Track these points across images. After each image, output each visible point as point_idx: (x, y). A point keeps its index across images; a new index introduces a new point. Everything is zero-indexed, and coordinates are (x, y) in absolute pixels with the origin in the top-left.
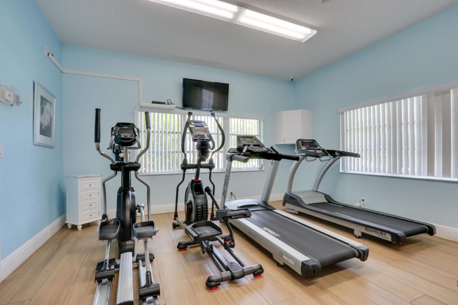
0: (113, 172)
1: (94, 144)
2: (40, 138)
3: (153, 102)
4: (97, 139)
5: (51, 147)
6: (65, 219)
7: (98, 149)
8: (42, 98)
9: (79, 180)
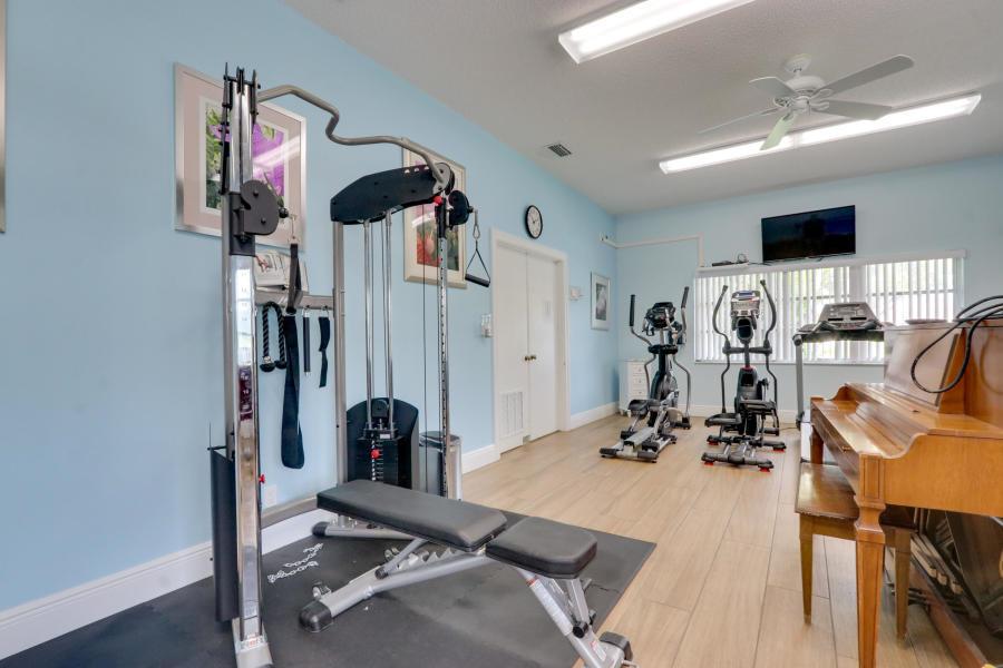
0: (651, 355)
1: (629, 328)
2: (596, 323)
3: (713, 265)
4: (631, 324)
5: (606, 330)
6: (618, 405)
7: (633, 332)
8: (597, 285)
9: (629, 364)
